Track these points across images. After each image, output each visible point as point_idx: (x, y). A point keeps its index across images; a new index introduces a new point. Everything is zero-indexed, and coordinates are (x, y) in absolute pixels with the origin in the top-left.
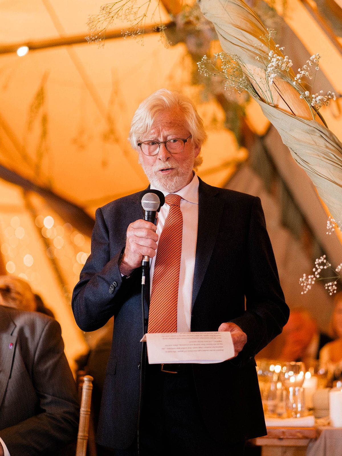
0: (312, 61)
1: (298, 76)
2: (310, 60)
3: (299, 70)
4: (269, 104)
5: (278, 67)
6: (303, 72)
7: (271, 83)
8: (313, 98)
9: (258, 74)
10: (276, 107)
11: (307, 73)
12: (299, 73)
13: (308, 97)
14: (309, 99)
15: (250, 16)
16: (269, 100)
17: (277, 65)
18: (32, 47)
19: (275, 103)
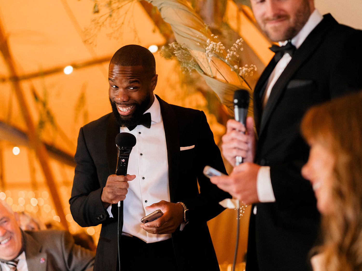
0: (238, 44)
1: (228, 55)
2: (236, 44)
3: (228, 50)
4: (209, 76)
5: (213, 49)
6: (231, 52)
7: (209, 61)
8: (240, 70)
9: (201, 57)
10: (214, 78)
11: (235, 53)
12: (228, 53)
13: (237, 70)
14: (237, 71)
15: (195, 18)
16: (209, 73)
17: (212, 48)
18: (75, 66)
19: (214, 75)
